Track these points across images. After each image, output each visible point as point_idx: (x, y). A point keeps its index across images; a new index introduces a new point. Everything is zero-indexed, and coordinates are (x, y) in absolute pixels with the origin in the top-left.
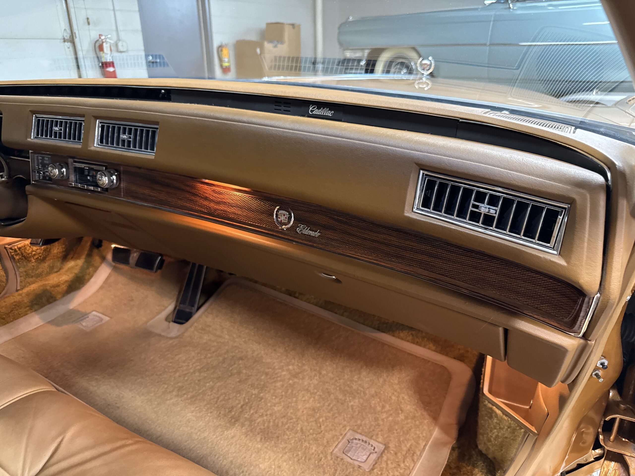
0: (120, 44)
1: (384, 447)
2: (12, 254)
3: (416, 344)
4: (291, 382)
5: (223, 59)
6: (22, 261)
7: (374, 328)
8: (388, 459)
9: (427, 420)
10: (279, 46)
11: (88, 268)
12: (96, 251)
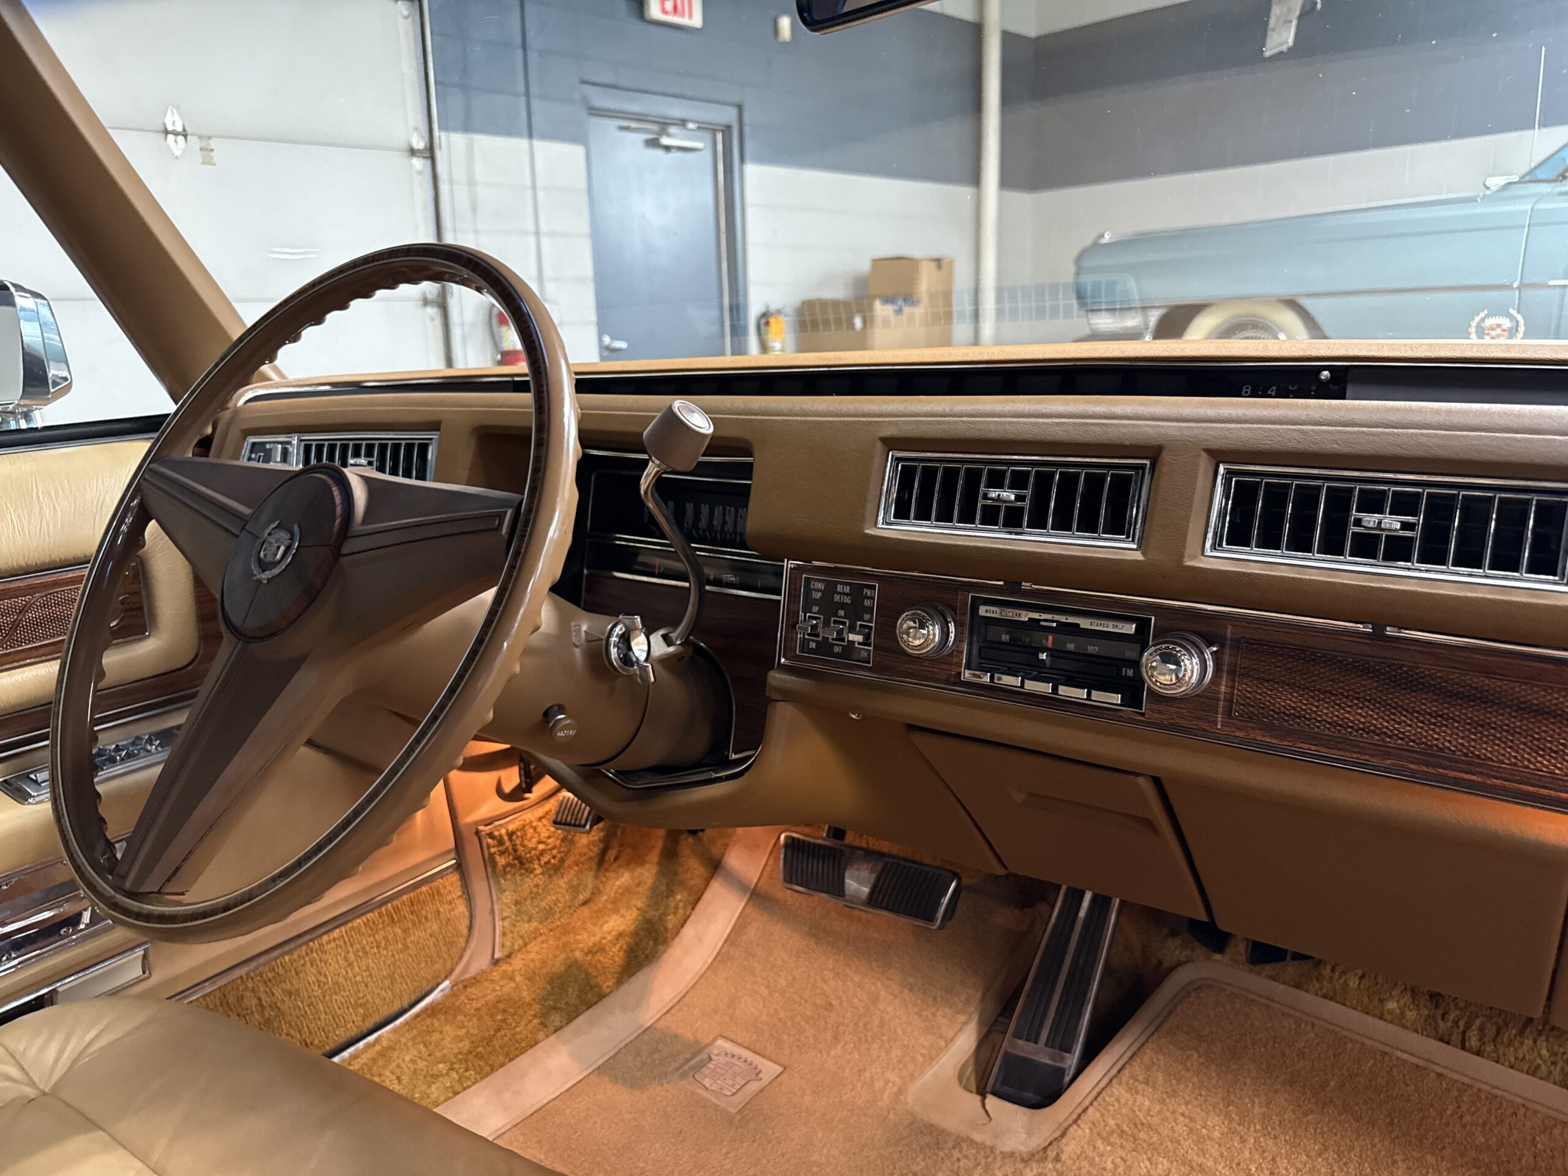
2: (492, 850)
6: (513, 870)
10: (907, 309)
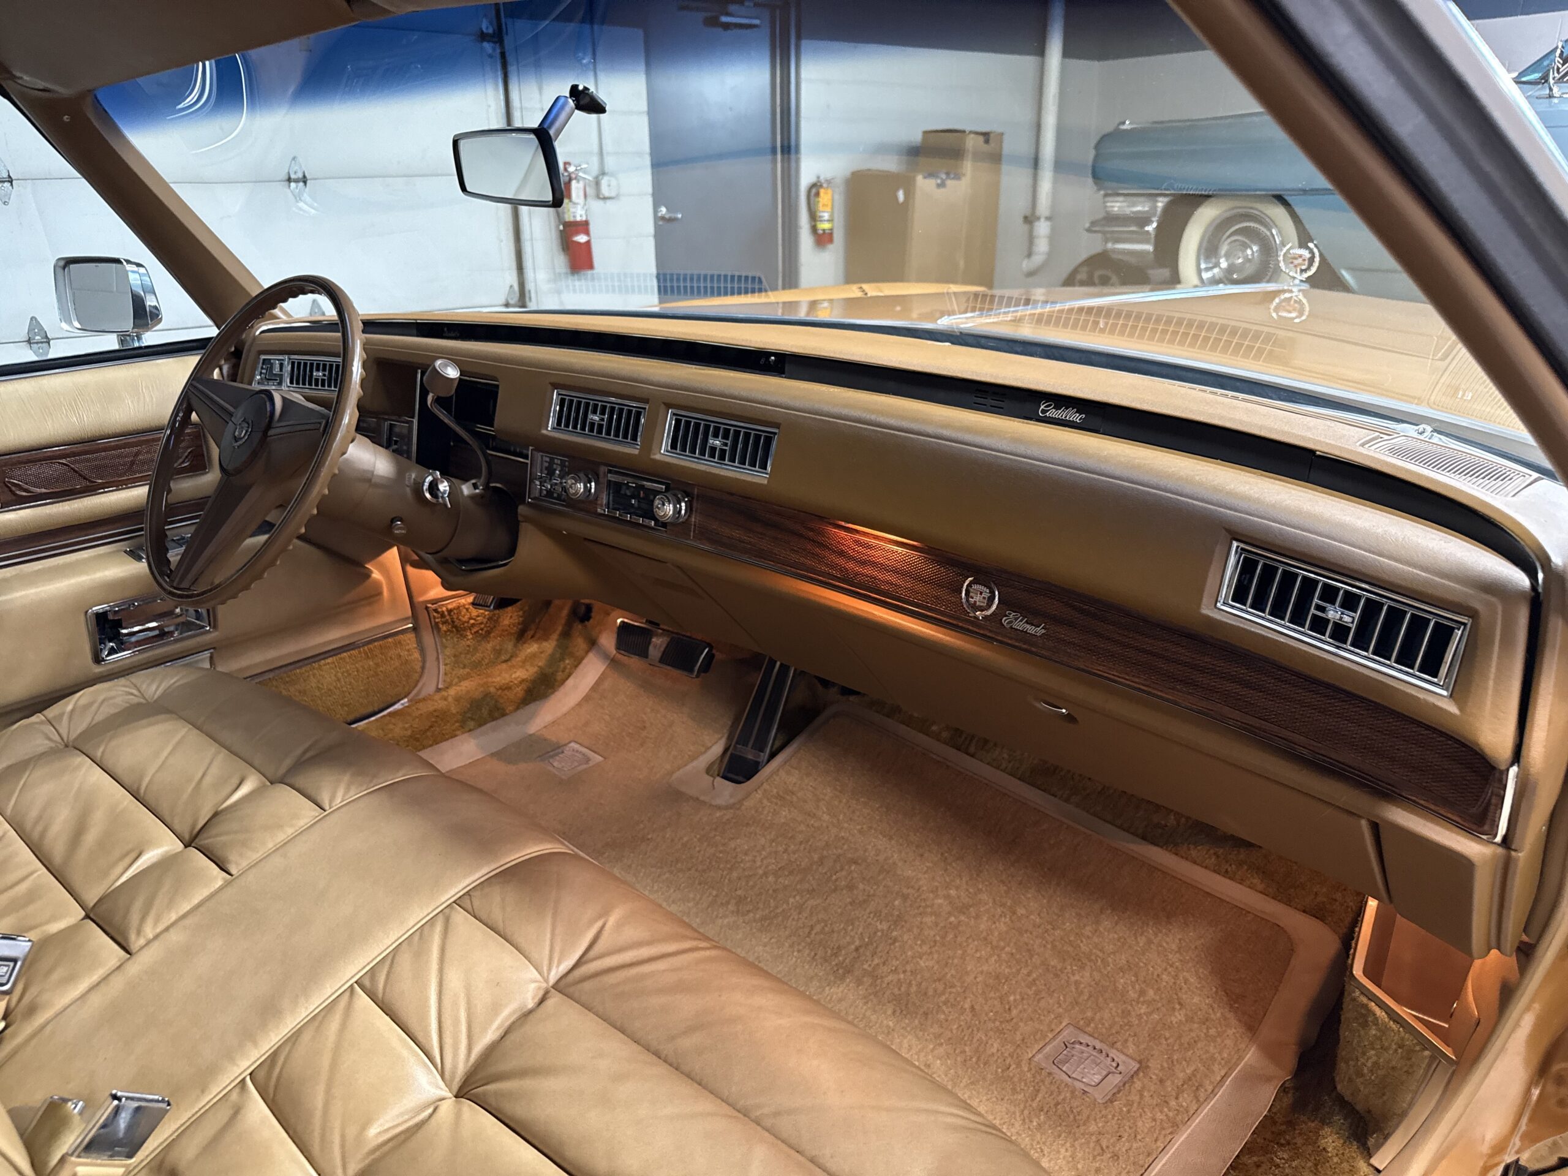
0: (604, 182)
1: (1137, 1066)
2: (437, 621)
3: (1224, 876)
4: (952, 919)
5: (819, 214)
6: (452, 634)
7: (1135, 834)
8: (1143, 1088)
9: (1234, 1031)
10: (950, 183)
11: (562, 659)
12: (578, 626)
